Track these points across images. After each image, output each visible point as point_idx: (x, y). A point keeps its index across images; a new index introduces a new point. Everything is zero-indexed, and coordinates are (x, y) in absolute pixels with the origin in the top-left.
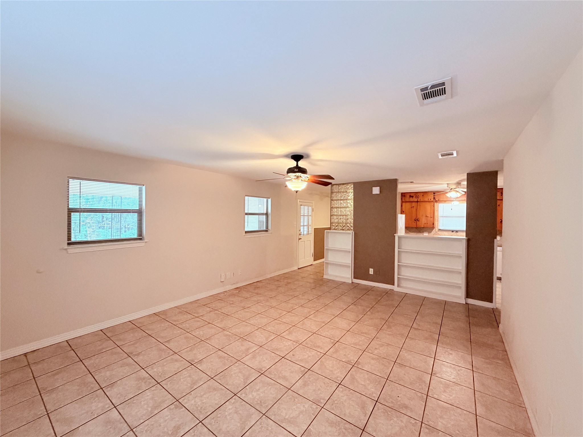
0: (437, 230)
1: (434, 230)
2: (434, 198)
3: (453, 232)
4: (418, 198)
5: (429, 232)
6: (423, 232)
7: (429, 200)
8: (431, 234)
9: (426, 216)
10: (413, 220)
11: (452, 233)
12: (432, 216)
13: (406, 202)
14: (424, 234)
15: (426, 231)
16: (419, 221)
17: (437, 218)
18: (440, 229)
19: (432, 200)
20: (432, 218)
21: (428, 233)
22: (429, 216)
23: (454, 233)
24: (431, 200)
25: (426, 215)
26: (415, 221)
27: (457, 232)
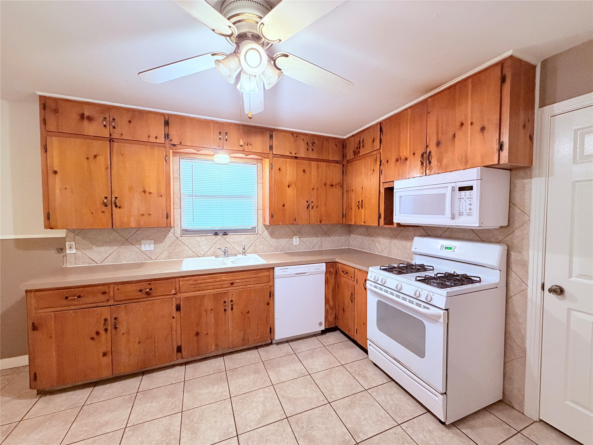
0: (178, 232)
1: (170, 234)
2: (167, 136)
3: (216, 234)
4: (114, 127)
5: (157, 241)
6: (139, 242)
7: (153, 140)
8: (163, 244)
9: (144, 192)
10: (99, 205)
11: (214, 237)
12: (163, 191)
13: (60, 134)
14: (143, 246)
15: (148, 238)
16: (120, 207)
17: (177, 200)
18: (186, 231)
19: (161, 140)
20: (164, 198)
21: (154, 244)
22: (153, 189)
23: (219, 237)
24: (158, 141)
25: (144, 188)
26: (104, 209)
27: (225, 234)
